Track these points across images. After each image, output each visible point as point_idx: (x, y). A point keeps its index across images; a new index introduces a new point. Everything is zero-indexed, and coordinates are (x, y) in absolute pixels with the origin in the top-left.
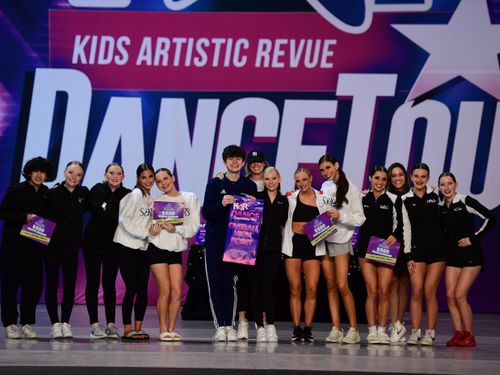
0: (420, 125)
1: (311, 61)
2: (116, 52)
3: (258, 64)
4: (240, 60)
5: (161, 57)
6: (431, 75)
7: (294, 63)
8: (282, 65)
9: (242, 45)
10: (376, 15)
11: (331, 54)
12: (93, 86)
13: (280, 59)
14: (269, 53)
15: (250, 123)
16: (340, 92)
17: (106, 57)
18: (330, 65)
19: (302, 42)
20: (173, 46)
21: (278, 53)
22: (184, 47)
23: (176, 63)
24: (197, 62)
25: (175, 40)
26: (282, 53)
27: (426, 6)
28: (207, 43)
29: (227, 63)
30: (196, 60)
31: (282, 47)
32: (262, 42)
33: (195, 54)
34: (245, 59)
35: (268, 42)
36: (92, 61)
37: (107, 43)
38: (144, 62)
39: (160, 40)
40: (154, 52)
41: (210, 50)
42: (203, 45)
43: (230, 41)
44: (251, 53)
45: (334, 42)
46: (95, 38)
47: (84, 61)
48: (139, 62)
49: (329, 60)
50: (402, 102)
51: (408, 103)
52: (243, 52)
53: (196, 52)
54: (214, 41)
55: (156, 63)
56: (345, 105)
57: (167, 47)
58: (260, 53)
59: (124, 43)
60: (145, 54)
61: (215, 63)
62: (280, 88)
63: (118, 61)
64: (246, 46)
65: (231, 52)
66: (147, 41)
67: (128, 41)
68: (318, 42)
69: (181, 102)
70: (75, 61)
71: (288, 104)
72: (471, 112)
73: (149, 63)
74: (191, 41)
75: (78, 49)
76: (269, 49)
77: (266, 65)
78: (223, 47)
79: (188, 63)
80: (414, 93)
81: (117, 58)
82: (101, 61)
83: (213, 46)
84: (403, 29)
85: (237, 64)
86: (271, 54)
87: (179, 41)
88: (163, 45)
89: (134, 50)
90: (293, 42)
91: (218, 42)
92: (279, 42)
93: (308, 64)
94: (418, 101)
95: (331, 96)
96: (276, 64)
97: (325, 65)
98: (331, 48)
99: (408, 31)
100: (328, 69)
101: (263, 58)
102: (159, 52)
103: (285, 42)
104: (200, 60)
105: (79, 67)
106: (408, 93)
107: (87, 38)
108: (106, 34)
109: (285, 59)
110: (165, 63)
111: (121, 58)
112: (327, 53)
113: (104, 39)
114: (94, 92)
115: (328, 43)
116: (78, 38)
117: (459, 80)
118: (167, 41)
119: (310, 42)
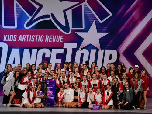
0: (82, 55)
1: (58, 40)
2: (14, 38)
3: (46, 41)
4: (42, 40)
5: (24, 39)
6: (84, 43)
7: (54, 41)
8: (51, 41)
9: (42, 37)
10: (72, 30)
11: (62, 39)
12: (8, 46)
13: (51, 40)
14: (48, 39)
15: (44, 54)
16: (64, 47)
17: (11, 40)
18: (62, 41)
19: (56, 36)
20: (27, 37)
21: (50, 38)
22: (29, 37)
23: (27, 41)
24: (32, 41)
25: (27, 36)
26: (51, 39)
27: (83, 28)
28: (34, 36)
29: (39, 41)
30: (32, 40)
31: (51, 37)
32: (47, 36)
33: (32, 39)
34: (43, 40)
35: (48, 36)
36: (8, 41)
37: (12, 36)
38: (20, 41)
39: (24, 36)
40: (22, 38)
41: (35, 38)
42: (33, 37)
43: (39, 36)
44: (44, 39)
45: (63, 36)
46: (9, 35)
47: (6, 41)
48: (19, 41)
49: (62, 40)
50: (78, 50)
51: (79, 50)
52: (42, 38)
53: (32, 38)
54: (36, 36)
55: (23, 41)
56: (66, 50)
57: (25, 37)
58: (46, 39)
59: (15, 36)
60: (20, 39)
61: (36, 41)
62: (51, 46)
63: (14, 41)
64: (43, 37)
65: (40, 38)
66: (21, 36)
67: (16, 36)
68: (59, 36)
69: (29, 49)
70: (4, 40)
71: (53, 50)
72: (93, 52)
73: (21, 41)
74: (31, 36)
75: (5, 38)
76: (48, 38)
77: (48, 41)
78: (38, 37)
79: (30, 41)
80: (81, 47)
81: (14, 40)
82: (10, 40)
83: (36, 37)
84: (78, 33)
85: (41, 41)
86: (49, 39)
87: (28, 36)
88: (24, 37)
89: (17, 38)
90: (54, 36)
91: (37, 36)
92: (50, 36)
93: (57, 41)
94: (82, 49)
95: (62, 48)
96: (50, 41)
97: (61, 41)
98: (62, 37)
99: (79, 34)
100: (62, 42)
101: (47, 40)
102: (23, 38)
103: (52, 36)
104: (33, 40)
105: (5, 42)
106: (79, 48)
107: (7, 35)
108: (11, 34)
109: (52, 40)
110: (25, 41)
111: (15, 40)
112: (61, 39)
113: (11, 35)
114: (8, 48)
115: (61, 36)
116: (5, 35)
117: (91, 44)
118: (25, 36)
119: (57, 36)
